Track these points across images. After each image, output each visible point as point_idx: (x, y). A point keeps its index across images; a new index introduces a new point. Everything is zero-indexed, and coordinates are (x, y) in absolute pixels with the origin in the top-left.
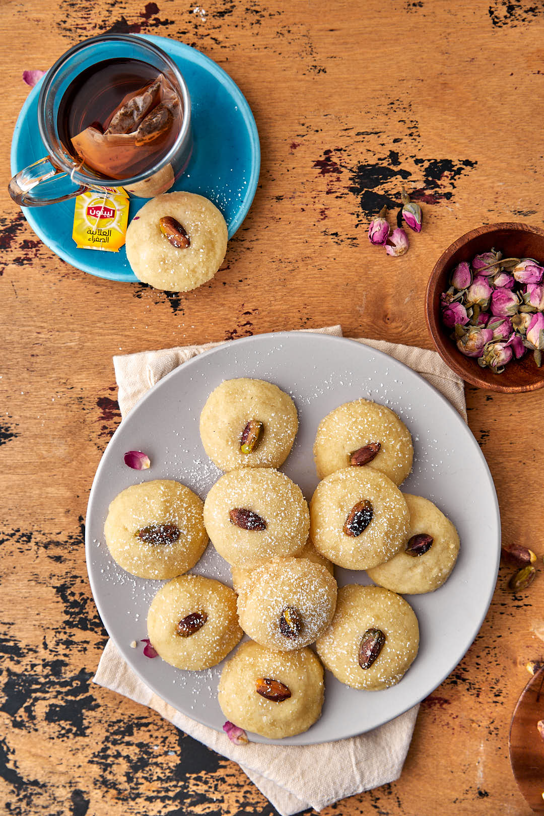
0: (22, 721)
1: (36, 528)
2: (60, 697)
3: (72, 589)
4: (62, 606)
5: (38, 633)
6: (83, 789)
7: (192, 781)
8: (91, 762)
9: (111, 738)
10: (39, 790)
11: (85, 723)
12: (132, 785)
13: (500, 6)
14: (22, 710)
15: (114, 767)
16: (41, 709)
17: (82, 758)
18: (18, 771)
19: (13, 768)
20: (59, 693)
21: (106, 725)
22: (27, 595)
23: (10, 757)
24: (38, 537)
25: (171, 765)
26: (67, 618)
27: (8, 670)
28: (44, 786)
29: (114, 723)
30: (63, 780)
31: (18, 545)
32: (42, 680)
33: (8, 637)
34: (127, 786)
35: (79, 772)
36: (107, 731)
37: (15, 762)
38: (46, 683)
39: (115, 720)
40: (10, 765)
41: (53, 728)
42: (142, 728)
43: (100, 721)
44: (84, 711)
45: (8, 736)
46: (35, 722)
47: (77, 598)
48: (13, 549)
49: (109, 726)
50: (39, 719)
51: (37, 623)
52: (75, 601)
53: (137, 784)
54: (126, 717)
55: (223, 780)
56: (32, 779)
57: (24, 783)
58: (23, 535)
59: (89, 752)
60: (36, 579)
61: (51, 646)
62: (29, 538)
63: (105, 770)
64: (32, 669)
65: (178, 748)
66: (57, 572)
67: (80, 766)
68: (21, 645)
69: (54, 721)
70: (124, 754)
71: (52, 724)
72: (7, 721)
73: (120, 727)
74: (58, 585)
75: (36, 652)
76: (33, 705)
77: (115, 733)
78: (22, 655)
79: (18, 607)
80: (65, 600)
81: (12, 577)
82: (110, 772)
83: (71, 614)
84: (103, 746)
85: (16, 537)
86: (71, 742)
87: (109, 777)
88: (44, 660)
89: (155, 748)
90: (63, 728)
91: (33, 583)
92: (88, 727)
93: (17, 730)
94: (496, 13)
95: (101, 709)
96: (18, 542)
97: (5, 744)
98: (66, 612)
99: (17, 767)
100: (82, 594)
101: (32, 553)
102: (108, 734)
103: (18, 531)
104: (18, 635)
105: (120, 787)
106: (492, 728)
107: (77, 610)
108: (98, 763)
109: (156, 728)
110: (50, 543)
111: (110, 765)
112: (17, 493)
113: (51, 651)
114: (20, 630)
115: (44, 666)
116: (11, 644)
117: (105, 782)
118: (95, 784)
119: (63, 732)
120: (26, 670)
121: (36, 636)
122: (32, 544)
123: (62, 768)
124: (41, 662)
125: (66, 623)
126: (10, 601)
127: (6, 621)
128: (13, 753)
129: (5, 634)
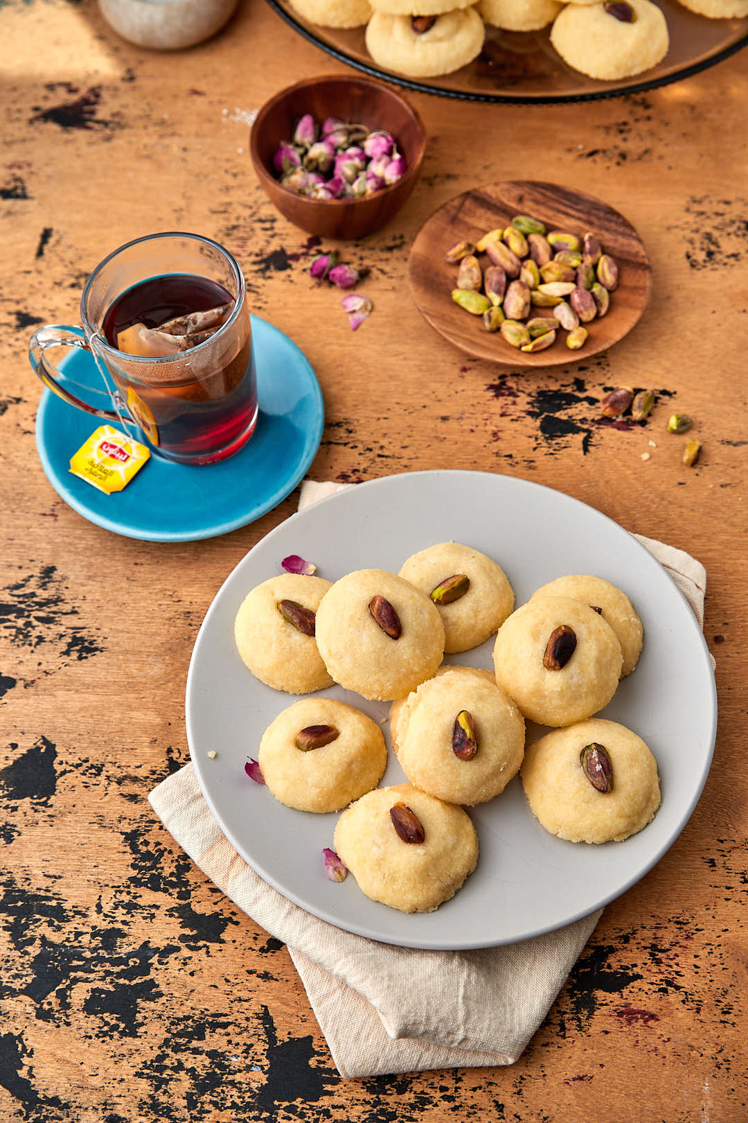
0: (51, 1010)
1: (110, 758)
2: (108, 979)
3: (146, 837)
4: (129, 858)
5: (92, 891)
6: (122, 1115)
7: (281, 1112)
8: (139, 1075)
9: (172, 1042)
10: (59, 1113)
11: (139, 1017)
12: (194, 1112)
13: (697, 251)
14: (53, 994)
15: (172, 1084)
16: (79, 994)
17: (126, 1069)
18: (33, 1081)
19: (27, 1078)
20: (108, 973)
21: (167, 1023)
22: (84, 841)
23: (26, 1060)
24: (110, 770)
25: (254, 1085)
26: (134, 873)
27: (43, 938)
28: (67, 1106)
29: (179, 1019)
30: (95, 1099)
31: (84, 778)
32: (88, 954)
33: (50, 894)
34: (186, 1113)
35: (120, 1089)
36: (168, 1031)
37: (31, 1068)
38: (93, 959)
39: (181, 1016)
40: (23, 1073)
41: (93, 1023)
42: (218, 1030)
43: (160, 1017)
44: (139, 1000)
45: (27, 1030)
46: (69, 1012)
47: (151, 848)
48: (76, 782)
49: (172, 1023)
50: (75, 1009)
51: (93, 878)
52: (148, 852)
53: (202, 1111)
54: (197, 1012)
55: (327, 1114)
56: (50, 1094)
57: (39, 1101)
58: (92, 767)
59: (138, 1060)
60: (100, 821)
61: (107, 908)
62: (99, 770)
63: (157, 1088)
64: (76, 939)
65: (266, 1062)
66: (128, 814)
67: (122, 1080)
68: (66, 906)
69: (95, 1013)
70: (188, 1065)
71: (92, 1017)
72: (30, 1009)
73: (186, 1027)
74: (129, 831)
75: (85, 916)
76: (69, 988)
77: (179, 1035)
78: (66, 919)
79: (72, 856)
80: (135, 850)
81: (69, 818)
82: (165, 1092)
83: (141, 869)
84: (159, 1052)
85: (81, 769)
86: (114, 1044)
87: (163, 1099)
88: (94, 928)
89: (234, 1059)
90: (107, 1024)
91: (96, 826)
92: (142, 1024)
93: (40, 1023)
94: (694, 257)
95: (163, 999)
96: (84, 774)
97: (21, 1041)
98: (134, 866)
99: (33, 1076)
100: (158, 844)
101: (100, 789)
102: (169, 1036)
103: (86, 761)
104: (65, 892)
105: (177, 1114)
106: (720, 1060)
107: (148, 864)
108: (149, 1077)
109: (238, 1030)
110: (125, 778)
111: (166, 1082)
112: (92, 716)
113: (106, 916)
114: (68, 886)
115: (93, 936)
116: (54, 903)
117: (155, 1106)
118: (141, 1109)
119: (106, 1029)
120: (68, 940)
121: (89, 895)
122: (102, 778)
123: (96, 1082)
124: (90, 930)
125: (132, 879)
126: (61, 847)
127: (51, 873)
128: (31, 1055)
129: (48, 890)
